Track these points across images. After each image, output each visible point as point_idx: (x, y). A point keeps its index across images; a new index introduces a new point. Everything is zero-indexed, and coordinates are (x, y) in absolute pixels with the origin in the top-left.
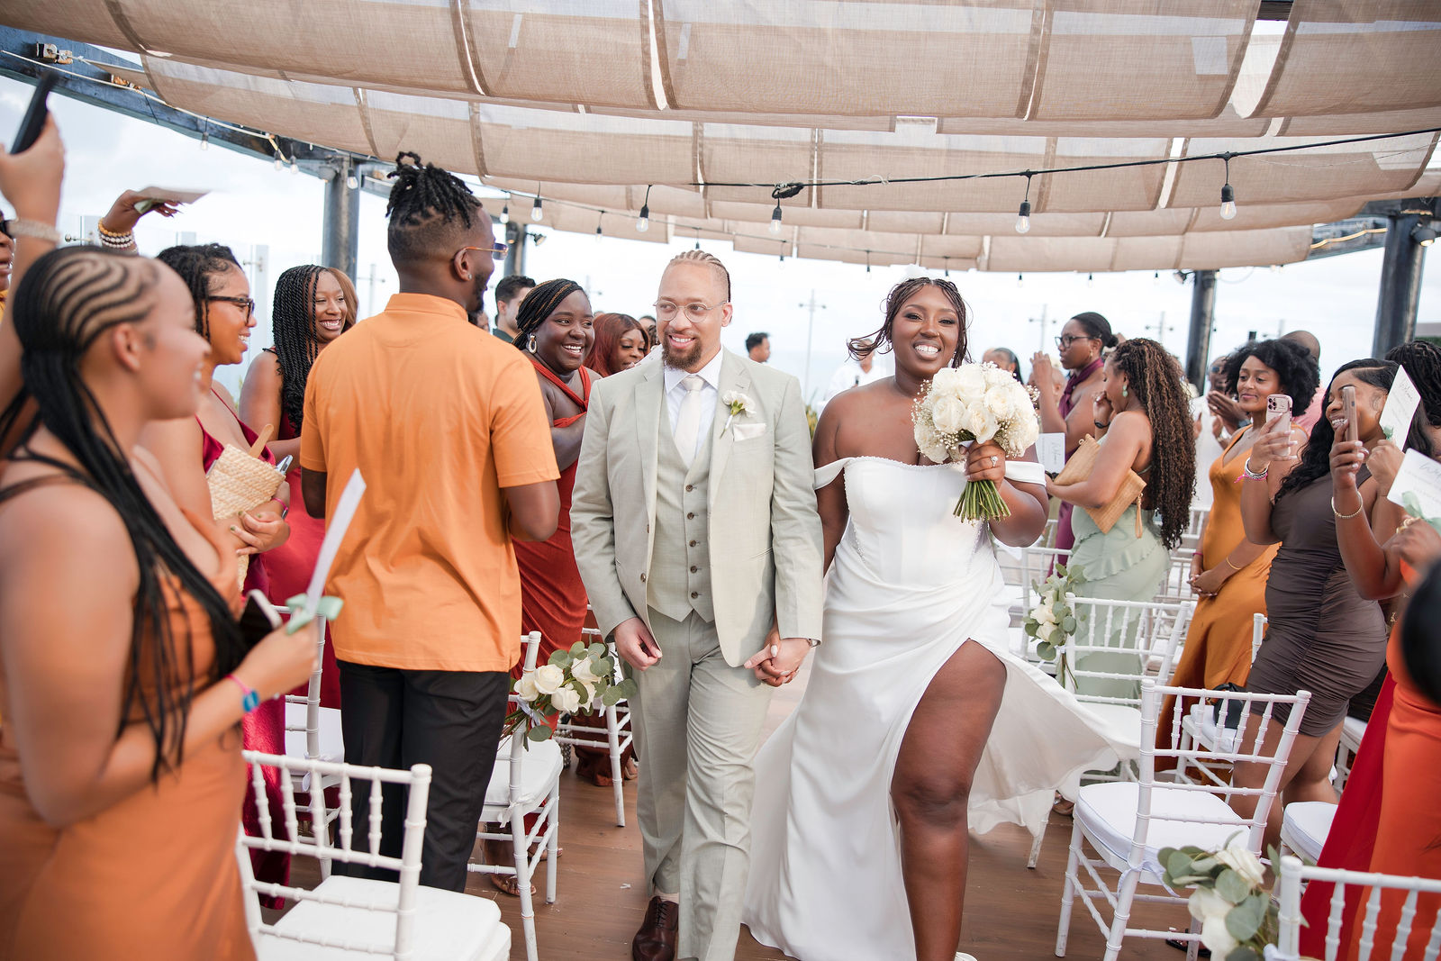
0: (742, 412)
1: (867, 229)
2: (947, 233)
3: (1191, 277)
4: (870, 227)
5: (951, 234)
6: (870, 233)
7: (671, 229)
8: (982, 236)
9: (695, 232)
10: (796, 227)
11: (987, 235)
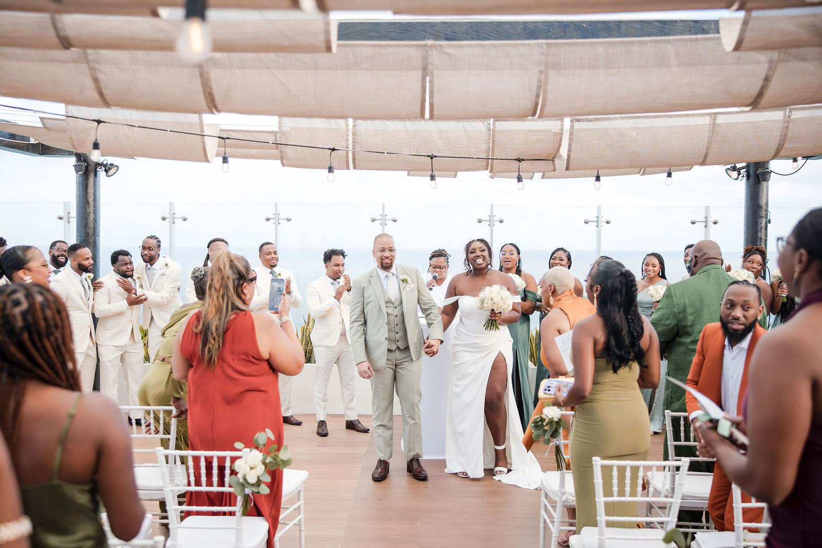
0: (407, 282)
1: (431, 118)
2: (539, 116)
3: (743, 172)
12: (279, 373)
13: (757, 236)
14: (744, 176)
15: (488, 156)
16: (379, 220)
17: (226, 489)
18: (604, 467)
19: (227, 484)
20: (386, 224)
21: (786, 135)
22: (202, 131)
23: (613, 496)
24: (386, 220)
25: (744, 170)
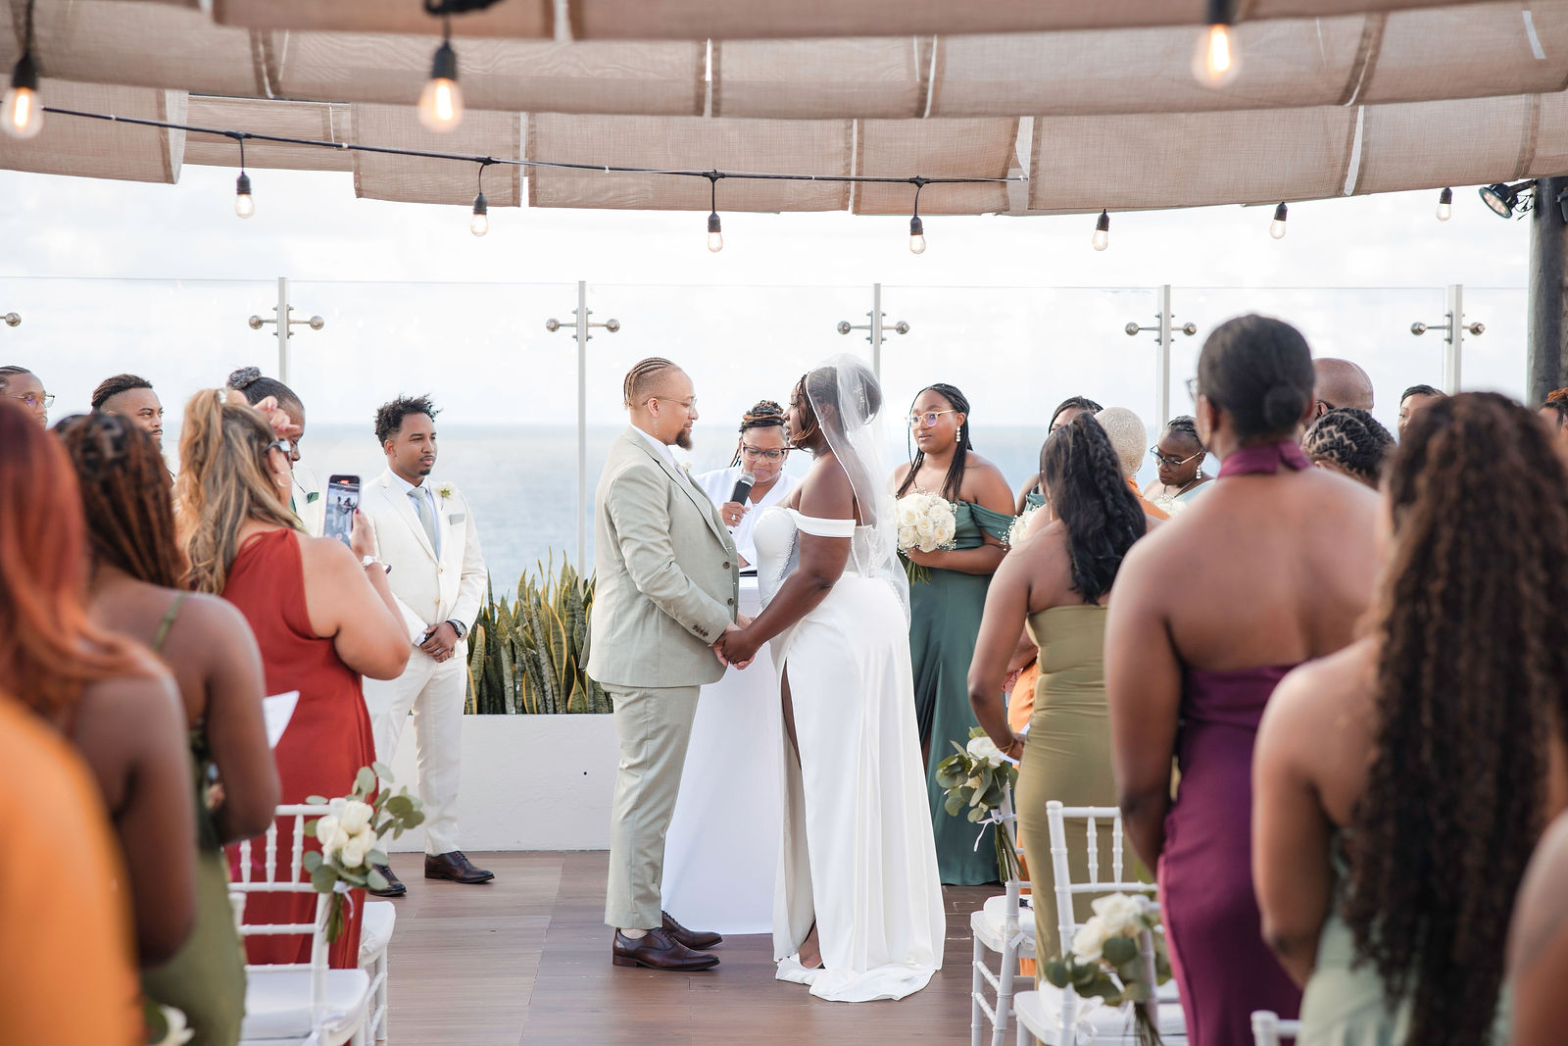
1: (716, 113)
2: (933, 114)
3: (1525, 196)
4: (724, 107)
5: (945, 115)
6: (723, 122)
7: (177, 140)
8: (1016, 117)
9: (233, 147)
10: (524, 116)
11: (1028, 114)
12: (364, 678)
13: (1559, 365)
14: (1528, 207)
15: (849, 172)
16: (572, 325)
17: (294, 885)
18: (1069, 822)
19: (296, 873)
20: (589, 338)
21: (1535, 127)
22: (163, 116)
23: (1088, 881)
24: (588, 326)
25: (1529, 192)
